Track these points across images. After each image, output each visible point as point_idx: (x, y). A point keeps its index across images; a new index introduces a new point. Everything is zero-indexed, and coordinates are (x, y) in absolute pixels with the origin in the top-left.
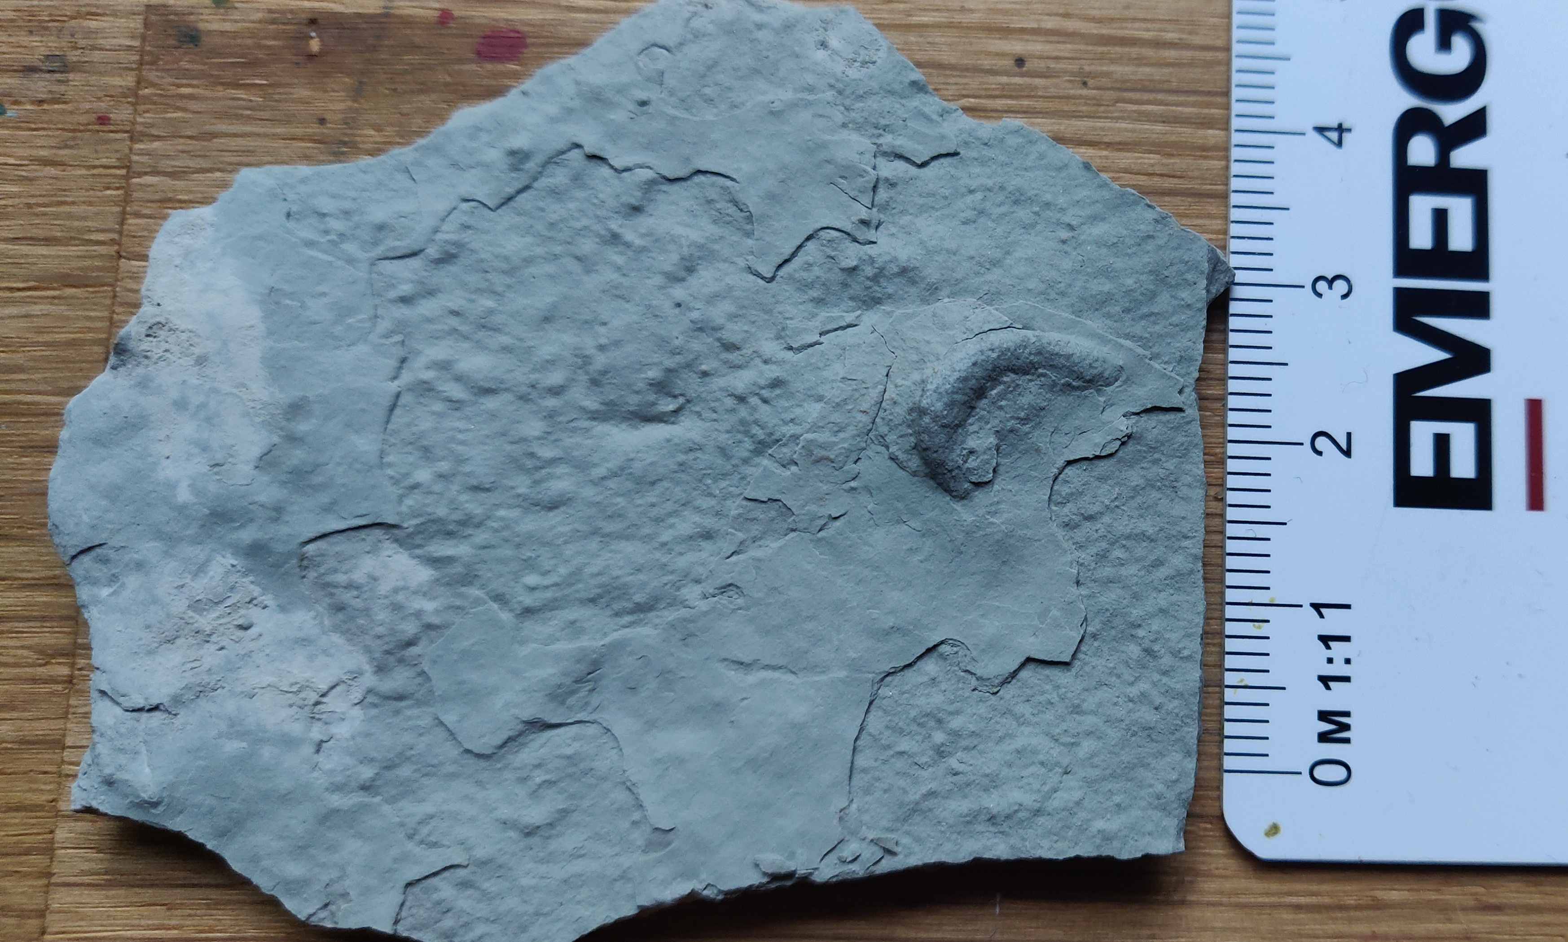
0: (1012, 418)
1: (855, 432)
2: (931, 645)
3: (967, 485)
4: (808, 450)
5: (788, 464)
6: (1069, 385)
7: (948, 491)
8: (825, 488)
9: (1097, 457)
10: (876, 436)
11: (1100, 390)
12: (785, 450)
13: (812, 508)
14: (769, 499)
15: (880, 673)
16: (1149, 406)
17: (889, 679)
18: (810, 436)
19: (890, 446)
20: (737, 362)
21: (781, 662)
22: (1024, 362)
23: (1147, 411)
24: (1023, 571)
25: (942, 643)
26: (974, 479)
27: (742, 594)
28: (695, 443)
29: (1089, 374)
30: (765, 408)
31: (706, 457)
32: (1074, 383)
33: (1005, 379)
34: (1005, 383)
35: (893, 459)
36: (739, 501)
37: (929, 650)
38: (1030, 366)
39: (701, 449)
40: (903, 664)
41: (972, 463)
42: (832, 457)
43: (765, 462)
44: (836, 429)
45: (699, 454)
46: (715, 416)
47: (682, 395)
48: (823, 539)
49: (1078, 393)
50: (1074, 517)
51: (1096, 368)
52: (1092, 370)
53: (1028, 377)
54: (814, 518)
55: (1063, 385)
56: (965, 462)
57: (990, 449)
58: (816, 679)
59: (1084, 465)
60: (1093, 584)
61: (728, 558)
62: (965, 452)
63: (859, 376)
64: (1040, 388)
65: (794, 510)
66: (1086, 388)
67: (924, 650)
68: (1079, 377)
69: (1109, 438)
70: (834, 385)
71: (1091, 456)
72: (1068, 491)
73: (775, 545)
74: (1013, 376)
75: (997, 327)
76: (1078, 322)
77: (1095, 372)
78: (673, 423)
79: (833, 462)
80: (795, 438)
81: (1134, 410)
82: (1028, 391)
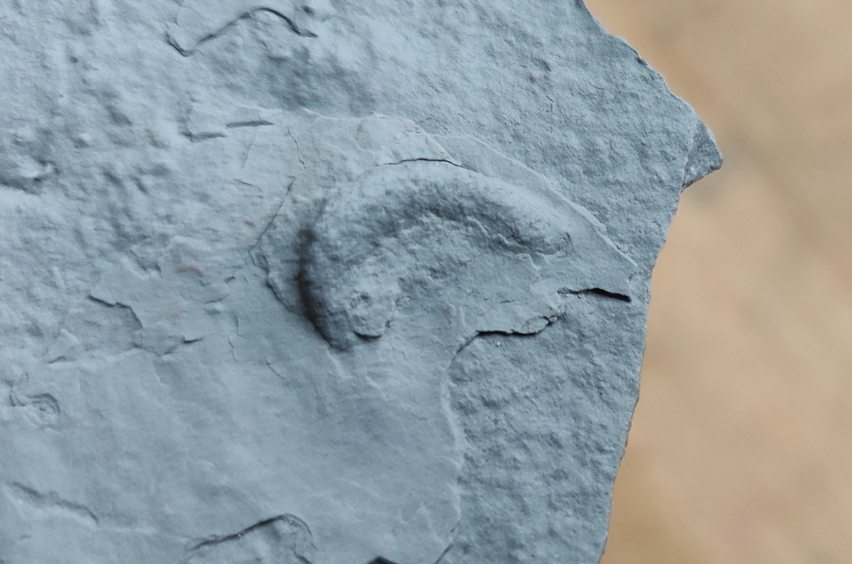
0: (424, 267)
1: (235, 245)
2: (265, 518)
3: (350, 336)
4: (176, 256)
5: (150, 267)
6: (500, 242)
7: (325, 337)
8: (185, 303)
9: (516, 334)
10: (258, 256)
11: (537, 256)
12: (150, 250)
13: (165, 325)
14: (117, 304)
15: (197, 539)
16: (592, 287)
17: (206, 548)
18: (180, 239)
19: (271, 269)
20: (125, 138)
21: (82, 500)
22: (453, 205)
23: (587, 291)
24: (396, 452)
25: (280, 518)
26: (361, 330)
27: (57, 409)
28: (50, 222)
29: (526, 233)
30: (139, 196)
31: (60, 239)
32: (507, 242)
33: (424, 219)
34: (422, 223)
35: (269, 286)
36: (83, 299)
37: (263, 524)
38: (458, 210)
39: (55, 229)
40: (226, 534)
41: (361, 310)
42: (201, 269)
43: (125, 260)
44: (213, 237)
45: (52, 234)
46: (81, 194)
47: (52, 162)
48: (169, 364)
49: (510, 254)
50: (472, 399)
51: (536, 229)
52: (531, 231)
53: (453, 223)
54: (162, 336)
55: (493, 241)
56: (353, 307)
57: (388, 298)
58: (118, 530)
59: (499, 341)
60: (478, 485)
61: (51, 362)
62: (355, 296)
63: (256, 182)
64: (464, 239)
65: (143, 321)
66: (521, 251)
67: (254, 522)
68: (515, 236)
69: (537, 314)
70: (226, 186)
71: (509, 331)
72: (472, 366)
73: (111, 359)
74: (433, 216)
75: (430, 157)
76: (529, 173)
77: (535, 234)
78: (33, 193)
79: (201, 276)
80: (164, 238)
81: (572, 288)
82: (449, 239)
